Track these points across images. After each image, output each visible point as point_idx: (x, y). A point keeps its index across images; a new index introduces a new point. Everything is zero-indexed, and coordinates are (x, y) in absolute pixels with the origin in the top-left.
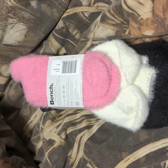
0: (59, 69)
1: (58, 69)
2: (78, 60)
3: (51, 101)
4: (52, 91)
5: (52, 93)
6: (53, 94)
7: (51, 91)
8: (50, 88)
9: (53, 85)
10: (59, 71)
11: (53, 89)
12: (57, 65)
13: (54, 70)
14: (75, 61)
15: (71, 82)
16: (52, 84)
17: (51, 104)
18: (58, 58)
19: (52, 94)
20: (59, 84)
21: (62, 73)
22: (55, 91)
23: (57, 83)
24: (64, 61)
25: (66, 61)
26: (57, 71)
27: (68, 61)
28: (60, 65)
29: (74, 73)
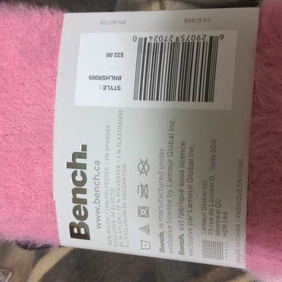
0: (119, 78)
1: (114, 78)
2: (222, 37)
4: (79, 178)
5: (79, 188)
6: (89, 197)
7: (75, 182)
8: (69, 165)
9: (88, 152)
10: (119, 88)
12: (109, 55)
13: (91, 78)
14: (207, 39)
15: (183, 144)
16: (84, 148)
17: (73, 235)
19: (79, 196)
20: (119, 151)
21: (135, 98)
22: (95, 182)
23: (106, 146)
24: (146, 39)
25: (158, 39)
26: (107, 88)
27: (169, 41)
28: (122, 56)
29: (199, 101)
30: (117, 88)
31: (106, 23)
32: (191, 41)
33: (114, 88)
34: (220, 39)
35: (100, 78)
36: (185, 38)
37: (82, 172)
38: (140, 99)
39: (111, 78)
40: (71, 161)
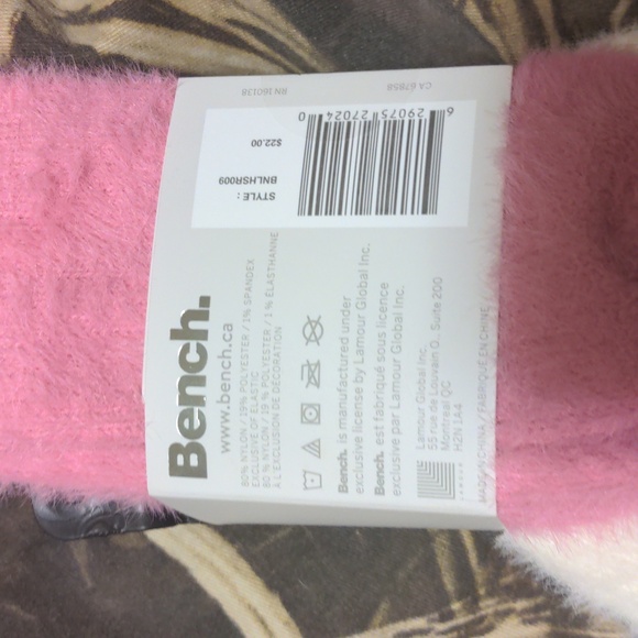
0: (274, 180)
1: (265, 180)
2: (451, 111)
3: (175, 450)
4: (193, 357)
6: (210, 391)
7: (184, 364)
8: (175, 335)
9: (212, 309)
10: (272, 196)
11: (213, 346)
12: (256, 143)
13: (222, 181)
14: (426, 116)
15: (384, 286)
16: (205, 301)
18: (267, 91)
20: (269, 305)
21: (300, 212)
22: (223, 363)
23: (247, 296)
24: (321, 116)
25: (341, 117)
26: (251, 197)
27: (360, 119)
28: (279, 144)
29: (412, 213)
30: (268, 197)
31: (252, 92)
32: (398, 118)
33: (263, 197)
34: (447, 113)
35: (238, 181)
36: (389, 114)
37: (198, 345)
38: (310, 213)
39: (258, 180)
40: (178, 326)
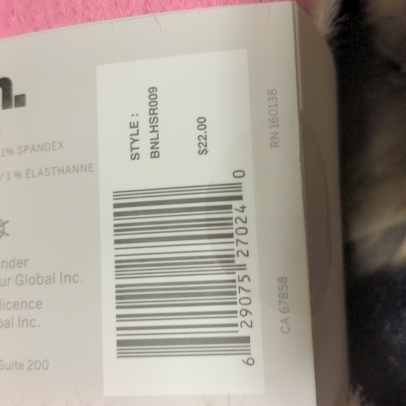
0: (155, 155)
1: (155, 143)
2: (250, 361)
9: (13, 111)
12: (202, 123)
13: (153, 91)
14: (243, 331)
15: (39, 304)
18: (274, 122)
20: (18, 175)
21: (117, 194)
23: (26, 148)
24: (240, 198)
25: (240, 224)
26: (134, 130)
27: (237, 249)
28: (200, 153)
30: (134, 152)
31: (273, 103)
32: (238, 296)
33: (135, 145)
34: (245, 358)
35: (153, 111)
36: (245, 284)
38: (116, 206)
39: (154, 135)
